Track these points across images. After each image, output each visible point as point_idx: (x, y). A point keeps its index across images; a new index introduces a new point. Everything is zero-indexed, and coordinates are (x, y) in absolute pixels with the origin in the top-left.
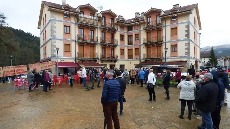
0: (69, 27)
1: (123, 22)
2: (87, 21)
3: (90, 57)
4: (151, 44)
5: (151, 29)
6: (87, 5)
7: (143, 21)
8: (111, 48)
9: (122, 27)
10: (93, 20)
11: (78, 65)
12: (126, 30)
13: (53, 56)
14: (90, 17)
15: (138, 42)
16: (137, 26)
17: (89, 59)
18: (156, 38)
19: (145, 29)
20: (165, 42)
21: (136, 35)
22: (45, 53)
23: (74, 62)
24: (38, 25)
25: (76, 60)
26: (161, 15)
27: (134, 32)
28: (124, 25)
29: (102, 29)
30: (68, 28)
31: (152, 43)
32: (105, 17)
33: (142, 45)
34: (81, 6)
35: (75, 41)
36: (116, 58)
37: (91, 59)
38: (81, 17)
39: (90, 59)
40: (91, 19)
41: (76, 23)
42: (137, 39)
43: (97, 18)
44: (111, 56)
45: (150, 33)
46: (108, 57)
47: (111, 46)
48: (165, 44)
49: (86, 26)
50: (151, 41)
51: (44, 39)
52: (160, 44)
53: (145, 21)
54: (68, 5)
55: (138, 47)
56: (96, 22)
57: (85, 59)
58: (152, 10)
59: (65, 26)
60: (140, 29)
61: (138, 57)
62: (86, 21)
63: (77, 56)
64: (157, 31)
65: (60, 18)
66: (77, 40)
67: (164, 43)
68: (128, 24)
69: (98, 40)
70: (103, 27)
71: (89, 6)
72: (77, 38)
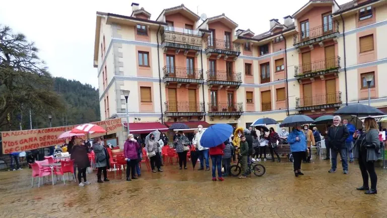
0: (148, 53)
1: (248, 37)
2: (181, 39)
3: (188, 111)
4: (311, 77)
5: (311, 44)
6: (179, 7)
7: (293, 30)
8: (228, 91)
9: (248, 49)
10: (193, 36)
11: (168, 127)
12: (255, 53)
13: (120, 110)
14: (186, 31)
15: (281, 76)
16: (278, 42)
17: (187, 115)
18: (324, 62)
19: (297, 46)
20: (345, 70)
21: (276, 61)
22: (107, 108)
23: (160, 121)
24: (94, 60)
25: (163, 118)
26: (333, 12)
27: (272, 55)
28: (252, 44)
29: (210, 54)
30: (146, 55)
31: (316, 73)
32: (214, 31)
33: (292, 80)
34: (168, 9)
35: (160, 81)
36: (238, 110)
37: (192, 115)
38: (169, 32)
39: (190, 115)
40: (188, 35)
41: (160, 44)
42: (279, 69)
43: (200, 32)
44: (229, 107)
45: (308, 54)
46: (223, 109)
47: (229, 87)
48: (346, 74)
49: (179, 48)
50: (311, 71)
51: (104, 83)
52: (333, 75)
53: (297, 29)
54: (144, 10)
55: (282, 85)
56: (198, 41)
57: (180, 115)
58: (311, 4)
59: (140, 52)
60: (286, 48)
61: (283, 105)
62: (179, 39)
63: (164, 109)
64: (325, 47)
65: (129, 36)
66: (163, 78)
67: (342, 71)
68: (259, 40)
69: (202, 76)
70: (211, 50)
71: (182, 9)
72: (162, 75)
